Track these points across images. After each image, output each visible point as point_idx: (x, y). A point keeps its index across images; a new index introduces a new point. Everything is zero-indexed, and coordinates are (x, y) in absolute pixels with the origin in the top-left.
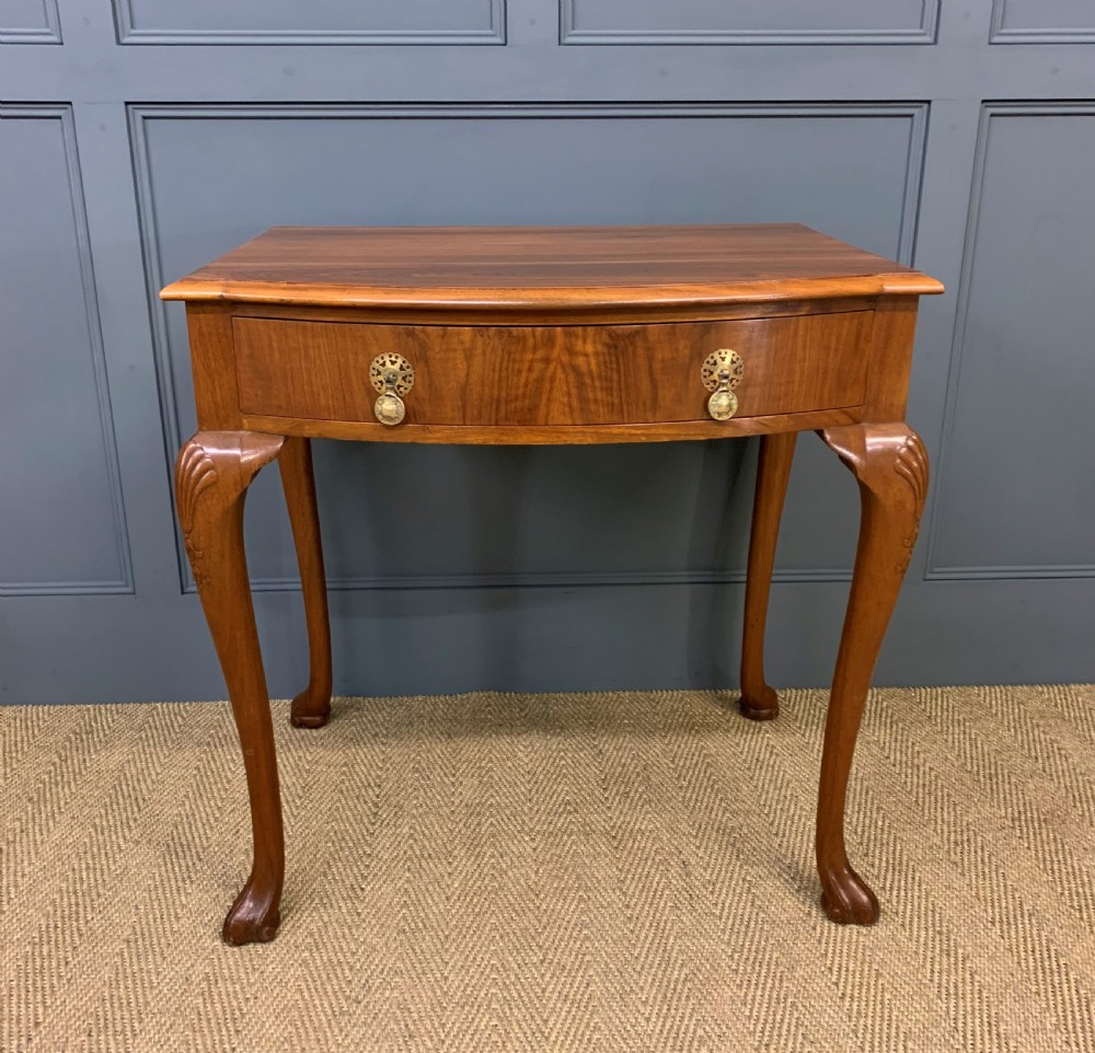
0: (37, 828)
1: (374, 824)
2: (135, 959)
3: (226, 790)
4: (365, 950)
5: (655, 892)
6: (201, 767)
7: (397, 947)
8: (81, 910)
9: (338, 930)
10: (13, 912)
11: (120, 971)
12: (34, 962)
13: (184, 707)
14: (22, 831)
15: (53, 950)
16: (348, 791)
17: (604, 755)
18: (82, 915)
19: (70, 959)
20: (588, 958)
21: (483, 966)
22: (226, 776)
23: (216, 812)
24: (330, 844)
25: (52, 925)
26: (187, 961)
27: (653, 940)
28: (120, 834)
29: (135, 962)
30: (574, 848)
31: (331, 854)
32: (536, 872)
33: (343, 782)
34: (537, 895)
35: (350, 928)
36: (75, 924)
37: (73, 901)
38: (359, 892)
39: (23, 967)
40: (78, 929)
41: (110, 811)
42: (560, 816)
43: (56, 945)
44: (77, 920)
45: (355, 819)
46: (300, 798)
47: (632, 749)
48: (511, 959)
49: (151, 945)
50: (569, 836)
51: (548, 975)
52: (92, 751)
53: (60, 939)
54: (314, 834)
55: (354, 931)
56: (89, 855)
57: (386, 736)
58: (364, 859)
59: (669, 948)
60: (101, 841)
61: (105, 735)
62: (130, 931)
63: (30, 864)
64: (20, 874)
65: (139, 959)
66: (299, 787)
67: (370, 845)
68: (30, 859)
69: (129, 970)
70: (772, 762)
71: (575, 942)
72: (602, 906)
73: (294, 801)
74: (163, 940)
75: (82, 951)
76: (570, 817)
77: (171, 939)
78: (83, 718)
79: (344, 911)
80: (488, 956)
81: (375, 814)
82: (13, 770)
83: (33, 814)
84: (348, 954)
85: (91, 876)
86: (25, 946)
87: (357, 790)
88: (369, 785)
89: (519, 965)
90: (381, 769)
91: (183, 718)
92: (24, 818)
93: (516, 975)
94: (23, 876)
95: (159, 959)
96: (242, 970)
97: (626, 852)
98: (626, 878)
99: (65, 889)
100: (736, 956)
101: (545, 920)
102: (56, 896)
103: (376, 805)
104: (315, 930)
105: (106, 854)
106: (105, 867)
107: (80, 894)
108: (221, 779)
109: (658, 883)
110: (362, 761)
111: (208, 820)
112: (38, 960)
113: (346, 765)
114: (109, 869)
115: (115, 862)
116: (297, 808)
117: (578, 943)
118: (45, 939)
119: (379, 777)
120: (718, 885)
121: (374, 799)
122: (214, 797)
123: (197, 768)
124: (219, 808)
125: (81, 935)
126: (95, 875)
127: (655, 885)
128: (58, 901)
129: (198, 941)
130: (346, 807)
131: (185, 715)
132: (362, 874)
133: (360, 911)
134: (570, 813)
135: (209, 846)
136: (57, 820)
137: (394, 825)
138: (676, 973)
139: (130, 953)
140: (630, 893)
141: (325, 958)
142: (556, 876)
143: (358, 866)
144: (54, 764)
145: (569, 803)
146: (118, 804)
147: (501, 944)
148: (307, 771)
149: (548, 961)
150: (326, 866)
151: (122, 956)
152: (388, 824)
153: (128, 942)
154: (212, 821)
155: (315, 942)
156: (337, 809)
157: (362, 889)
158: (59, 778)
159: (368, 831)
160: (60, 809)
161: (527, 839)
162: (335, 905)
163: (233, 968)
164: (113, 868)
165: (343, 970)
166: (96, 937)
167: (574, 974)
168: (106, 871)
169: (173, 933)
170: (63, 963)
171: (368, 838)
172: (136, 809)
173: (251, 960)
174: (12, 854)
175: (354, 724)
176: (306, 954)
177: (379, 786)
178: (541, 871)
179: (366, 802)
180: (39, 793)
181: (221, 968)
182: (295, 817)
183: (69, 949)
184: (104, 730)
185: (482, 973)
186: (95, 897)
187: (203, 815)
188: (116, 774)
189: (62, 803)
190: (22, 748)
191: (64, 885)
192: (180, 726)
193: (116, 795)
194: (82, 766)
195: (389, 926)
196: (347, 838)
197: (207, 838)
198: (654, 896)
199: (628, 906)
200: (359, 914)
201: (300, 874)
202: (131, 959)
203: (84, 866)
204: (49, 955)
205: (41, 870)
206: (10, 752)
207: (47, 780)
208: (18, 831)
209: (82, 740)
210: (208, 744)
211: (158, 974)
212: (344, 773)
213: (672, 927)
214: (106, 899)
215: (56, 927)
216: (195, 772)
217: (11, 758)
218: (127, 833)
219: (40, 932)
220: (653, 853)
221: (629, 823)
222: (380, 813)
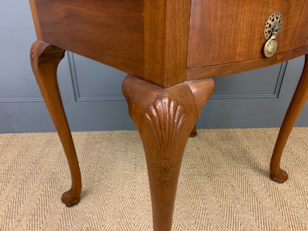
0: (35, 173)
1: (135, 171)
2: (64, 221)
3: (91, 160)
4: (138, 218)
5: (225, 196)
6: (83, 152)
7: (147, 218)
8: (48, 202)
9: (128, 210)
10: (26, 203)
11: (60, 226)
12: (32, 222)
13: (78, 133)
14: (30, 174)
15: (38, 218)
16: (127, 160)
17: (200, 149)
18: (48, 204)
19: (44, 221)
20: (210, 221)
21: (176, 225)
22: (91, 155)
23: (88, 167)
24: (123, 178)
25: (38, 208)
26: (81, 222)
27: (229, 214)
28: (60, 175)
29: (64, 223)
30: (197, 180)
31: (124, 182)
32: (187, 189)
33: (125, 157)
34: (189, 197)
35: (132, 210)
36: (45, 207)
37: (45, 199)
38: (134, 196)
39: (28, 224)
40: (47, 210)
41: (57, 167)
42: (191, 169)
43: (40, 215)
44: (46, 206)
45: (130, 170)
46: (113, 162)
47: (207, 147)
48: (185, 222)
49: (70, 216)
50: (195, 176)
51: (198, 228)
52: (52, 147)
53: (41, 213)
54: (118, 175)
55: (133, 210)
56: (50, 182)
57: (136, 142)
58: (134, 184)
59: (235, 218)
60: (54, 177)
61: (56, 142)
62: (63, 210)
63: (32, 185)
64: (29, 189)
65: (66, 221)
66: (112, 159)
67: (135, 179)
68: (32, 183)
69: (62, 226)
70: (249, 151)
71: (204, 215)
72: (210, 201)
73: (111, 163)
74: (73, 214)
75: (47, 218)
76: (194, 169)
77: (76, 213)
78: (49, 136)
79: (130, 203)
80: (177, 221)
81: (136, 168)
82: (29, 153)
83: (34, 168)
84: (133, 220)
85: (51, 190)
86: (30, 216)
87: (129, 160)
88: (133, 158)
89: (188, 224)
90: (135, 153)
91: (78, 137)
92: (31, 169)
93: (188, 228)
94: (30, 189)
95: (72, 221)
96: (99, 226)
97: (213, 182)
98: (215, 191)
99: (43, 194)
100: (257, 221)
101: (193, 206)
102: (40, 197)
103: (135, 165)
104: (121, 210)
105: (56, 182)
106: (55, 186)
107: (47, 196)
108: (89, 156)
109: (226, 193)
110: (130, 150)
111: (86, 170)
112: (33, 221)
113: (125, 151)
114: (56, 187)
115: (58, 184)
116: (112, 166)
117: (205, 215)
118: (36, 213)
119: (135, 155)
120: (244, 194)
121: (135, 163)
122: (87, 162)
123: (82, 153)
124: (89, 166)
125: (47, 212)
126: (52, 189)
127: (225, 194)
128: (40, 199)
129: (84, 214)
130: (127, 166)
131: (78, 136)
132: (134, 189)
133: (134, 203)
134: (193, 168)
135: (87, 179)
136: (41, 170)
137: (142, 172)
138: (239, 228)
139: (63, 219)
140: (218, 197)
141: (125, 221)
142: (193, 190)
143: (132, 186)
144: (41, 151)
145: (192, 165)
146: (59, 164)
147: (181, 216)
148: (114, 153)
149: (197, 223)
150: (122, 186)
151: (60, 220)
152: (140, 171)
153: (62, 214)
154: (87, 170)
155: (122, 215)
156: (124, 166)
157: (135, 195)
158: (42, 156)
159: (134, 174)
160: (42, 166)
161: (182, 177)
162: (126, 201)
163: (96, 225)
164: (58, 187)
165: (131, 226)
166: (52, 213)
167: (206, 228)
168: (55, 188)
169: (77, 211)
170: (41, 223)
171: (134, 176)
172: (64, 166)
173: (102, 222)
174: (27, 182)
175: (126, 139)
176: (119, 219)
177: (136, 159)
178: (189, 188)
179: (132, 164)
180: (36, 161)
181: (92, 225)
182: (112, 169)
183: (43, 217)
184: (55, 140)
185: (177, 227)
186: (52, 198)
187: (84, 168)
188: (59, 154)
189: (43, 164)
190: (32, 146)
191: (42, 193)
192: (77, 139)
193: (59, 162)
194: (49, 152)
195: (144, 209)
196: (128, 176)
197: (86, 176)
198: (225, 197)
199: (218, 201)
200: (134, 204)
201: (115, 189)
202: (63, 221)
203: (49, 186)
204: (37, 220)
205: (36, 187)
206: (28, 147)
207: (39, 156)
208: (29, 174)
209: (49, 144)
210: (85, 145)
211: (72, 227)
212: (125, 154)
213: (234, 209)
214: (55, 198)
215: (40, 209)
216: (82, 154)
217: (29, 149)
218: (62, 175)
219: (34, 211)
220: (222, 182)
221: (212, 172)
222: (137, 168)
